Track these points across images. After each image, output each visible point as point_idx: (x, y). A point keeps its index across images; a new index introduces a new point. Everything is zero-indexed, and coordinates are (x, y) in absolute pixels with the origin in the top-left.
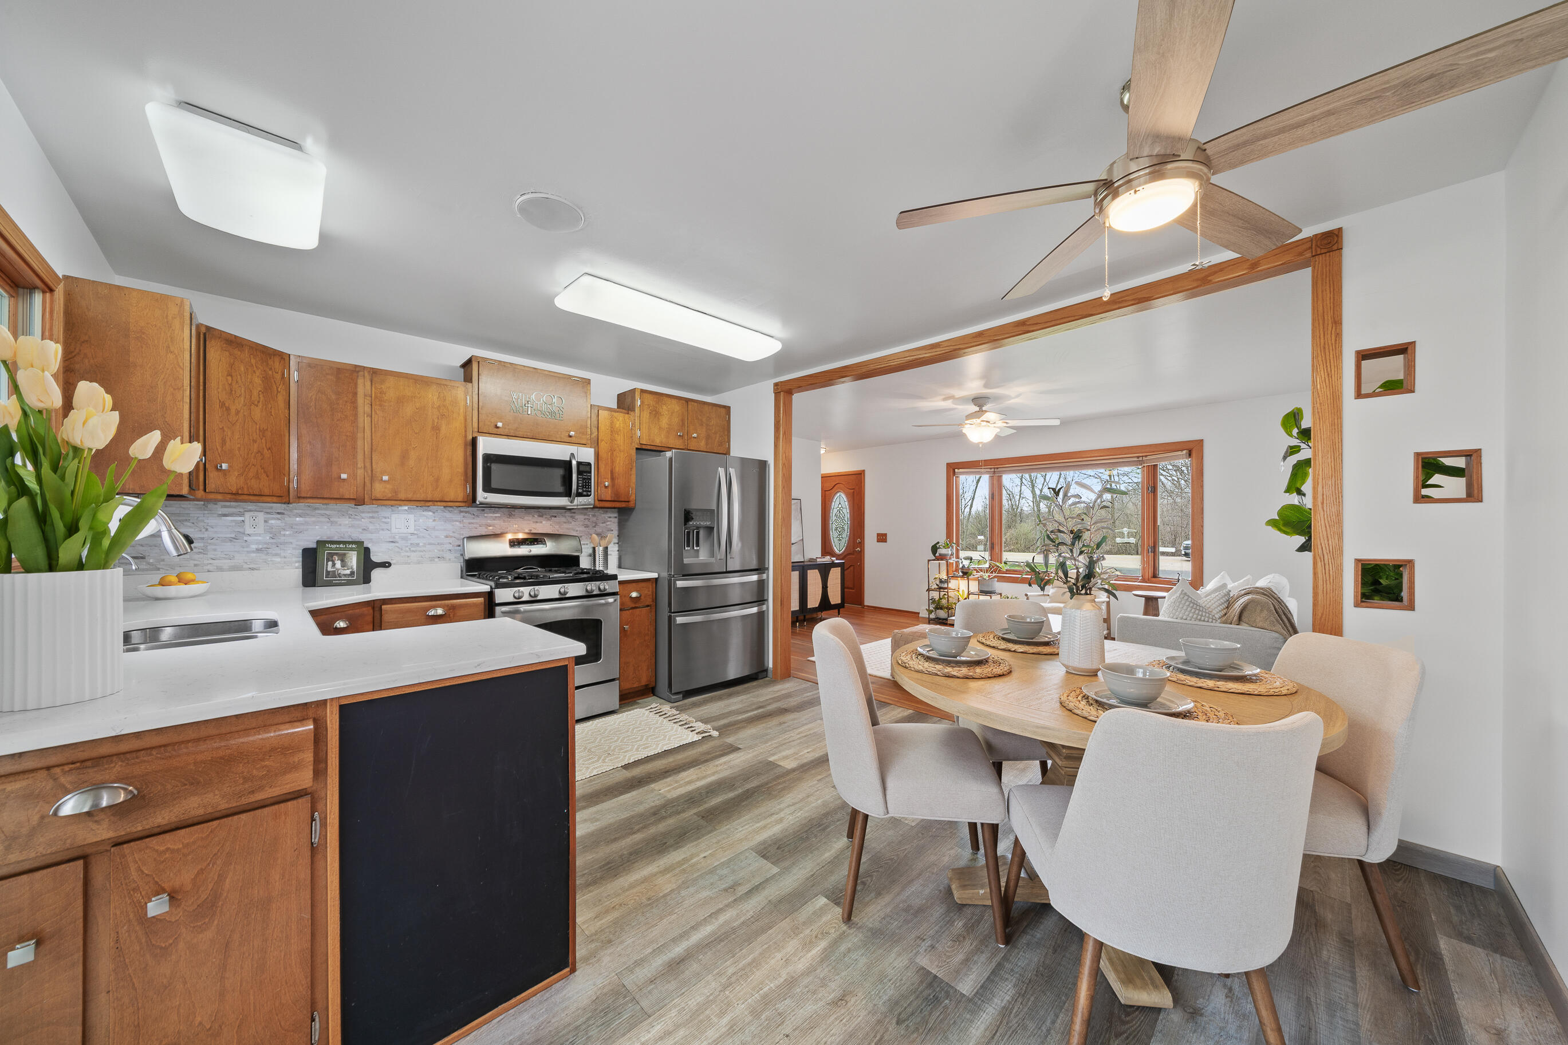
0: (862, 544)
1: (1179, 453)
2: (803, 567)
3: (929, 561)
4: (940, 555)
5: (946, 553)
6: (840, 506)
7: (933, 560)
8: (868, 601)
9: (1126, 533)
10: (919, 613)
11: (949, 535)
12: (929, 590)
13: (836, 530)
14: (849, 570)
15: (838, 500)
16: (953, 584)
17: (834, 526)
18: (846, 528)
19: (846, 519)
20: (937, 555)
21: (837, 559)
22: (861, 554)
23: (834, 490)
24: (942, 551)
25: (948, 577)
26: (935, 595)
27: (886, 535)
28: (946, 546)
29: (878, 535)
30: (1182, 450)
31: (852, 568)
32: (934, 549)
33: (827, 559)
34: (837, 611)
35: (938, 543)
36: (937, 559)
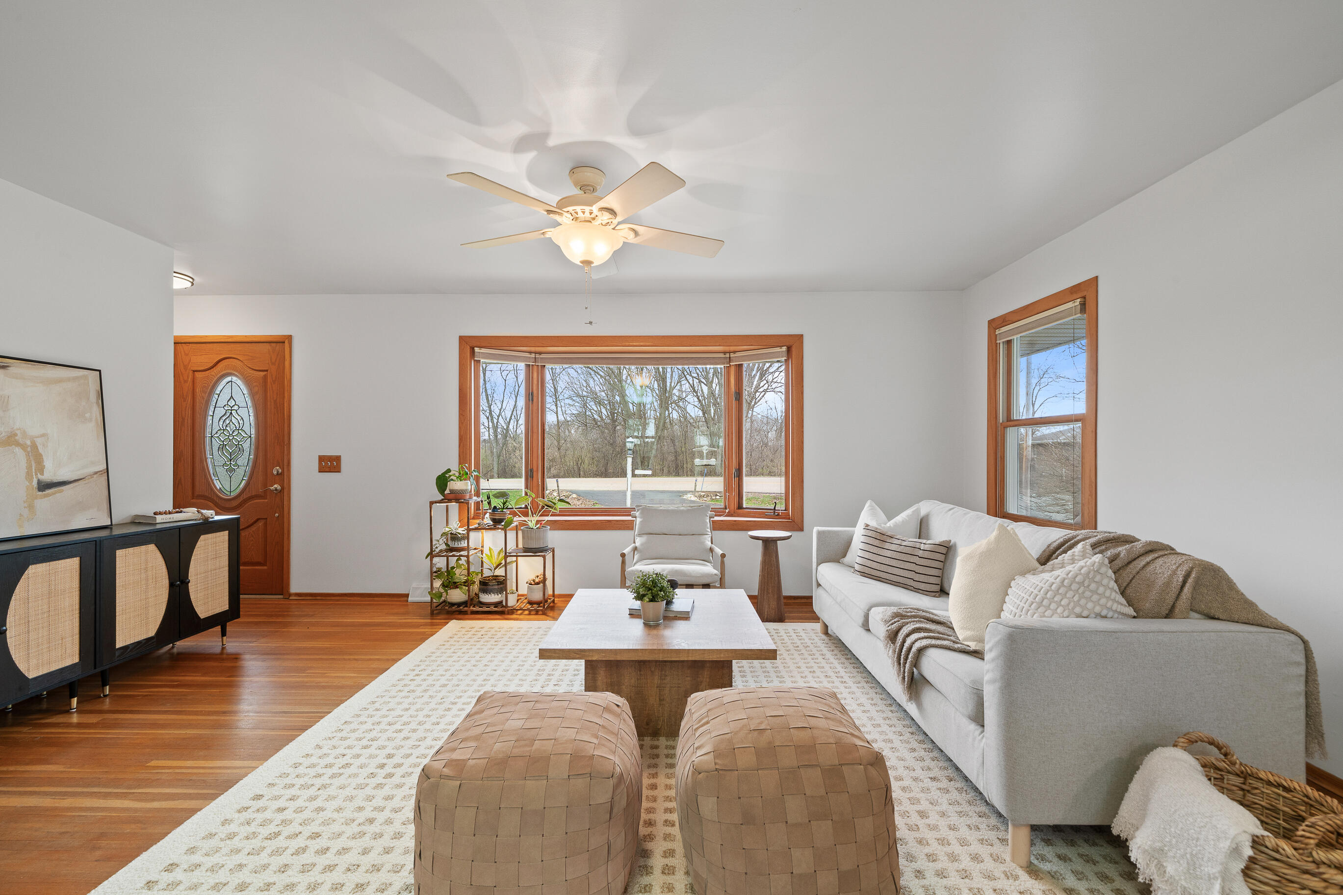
0: (284, 477)
1: (778, 349)
2: (97, 544)
3: (432, 503)
4: (452, 491)
5: (464, 488)
6: (232, 403)
7: (440, 502)
8: (299, 583)
9: (705, 452)
10: (407, 596)
11: (463, 457)
12: (431, 555)
13: (222, 447)
14: (254, 528)
15: (227, 390)
16: (475, 538)
17: (216, 444)
18: (246, 445)
19: (246, 428)
20: (447, 492)
21: (217, 514)
22: (282, 498)
23: (215, 370)
24: (456, 485)
25: (469, 530)
26: (440, 562)
27: (338, 459)
28: (460, 477)
29: (321, 459)
30: (781, 347)
31: (261, 524)
32: (442, 481)
33: (190, 514)
34: (218, 629)
35: (449, 471)
36: (447, 499)
